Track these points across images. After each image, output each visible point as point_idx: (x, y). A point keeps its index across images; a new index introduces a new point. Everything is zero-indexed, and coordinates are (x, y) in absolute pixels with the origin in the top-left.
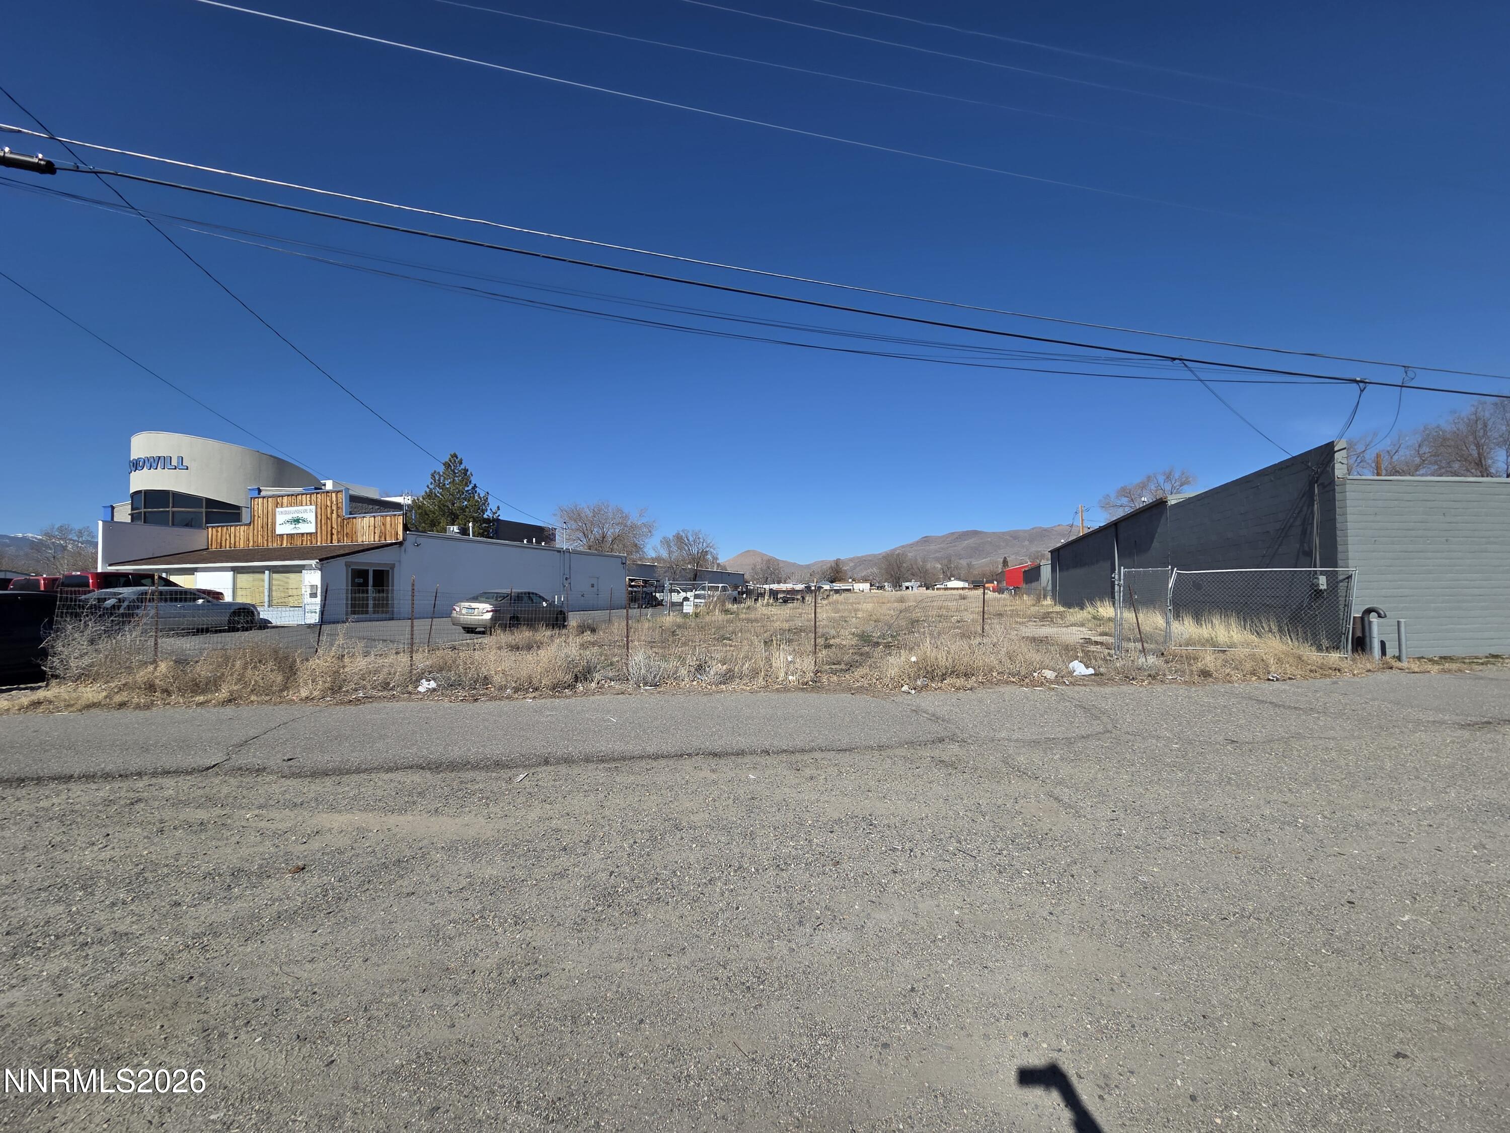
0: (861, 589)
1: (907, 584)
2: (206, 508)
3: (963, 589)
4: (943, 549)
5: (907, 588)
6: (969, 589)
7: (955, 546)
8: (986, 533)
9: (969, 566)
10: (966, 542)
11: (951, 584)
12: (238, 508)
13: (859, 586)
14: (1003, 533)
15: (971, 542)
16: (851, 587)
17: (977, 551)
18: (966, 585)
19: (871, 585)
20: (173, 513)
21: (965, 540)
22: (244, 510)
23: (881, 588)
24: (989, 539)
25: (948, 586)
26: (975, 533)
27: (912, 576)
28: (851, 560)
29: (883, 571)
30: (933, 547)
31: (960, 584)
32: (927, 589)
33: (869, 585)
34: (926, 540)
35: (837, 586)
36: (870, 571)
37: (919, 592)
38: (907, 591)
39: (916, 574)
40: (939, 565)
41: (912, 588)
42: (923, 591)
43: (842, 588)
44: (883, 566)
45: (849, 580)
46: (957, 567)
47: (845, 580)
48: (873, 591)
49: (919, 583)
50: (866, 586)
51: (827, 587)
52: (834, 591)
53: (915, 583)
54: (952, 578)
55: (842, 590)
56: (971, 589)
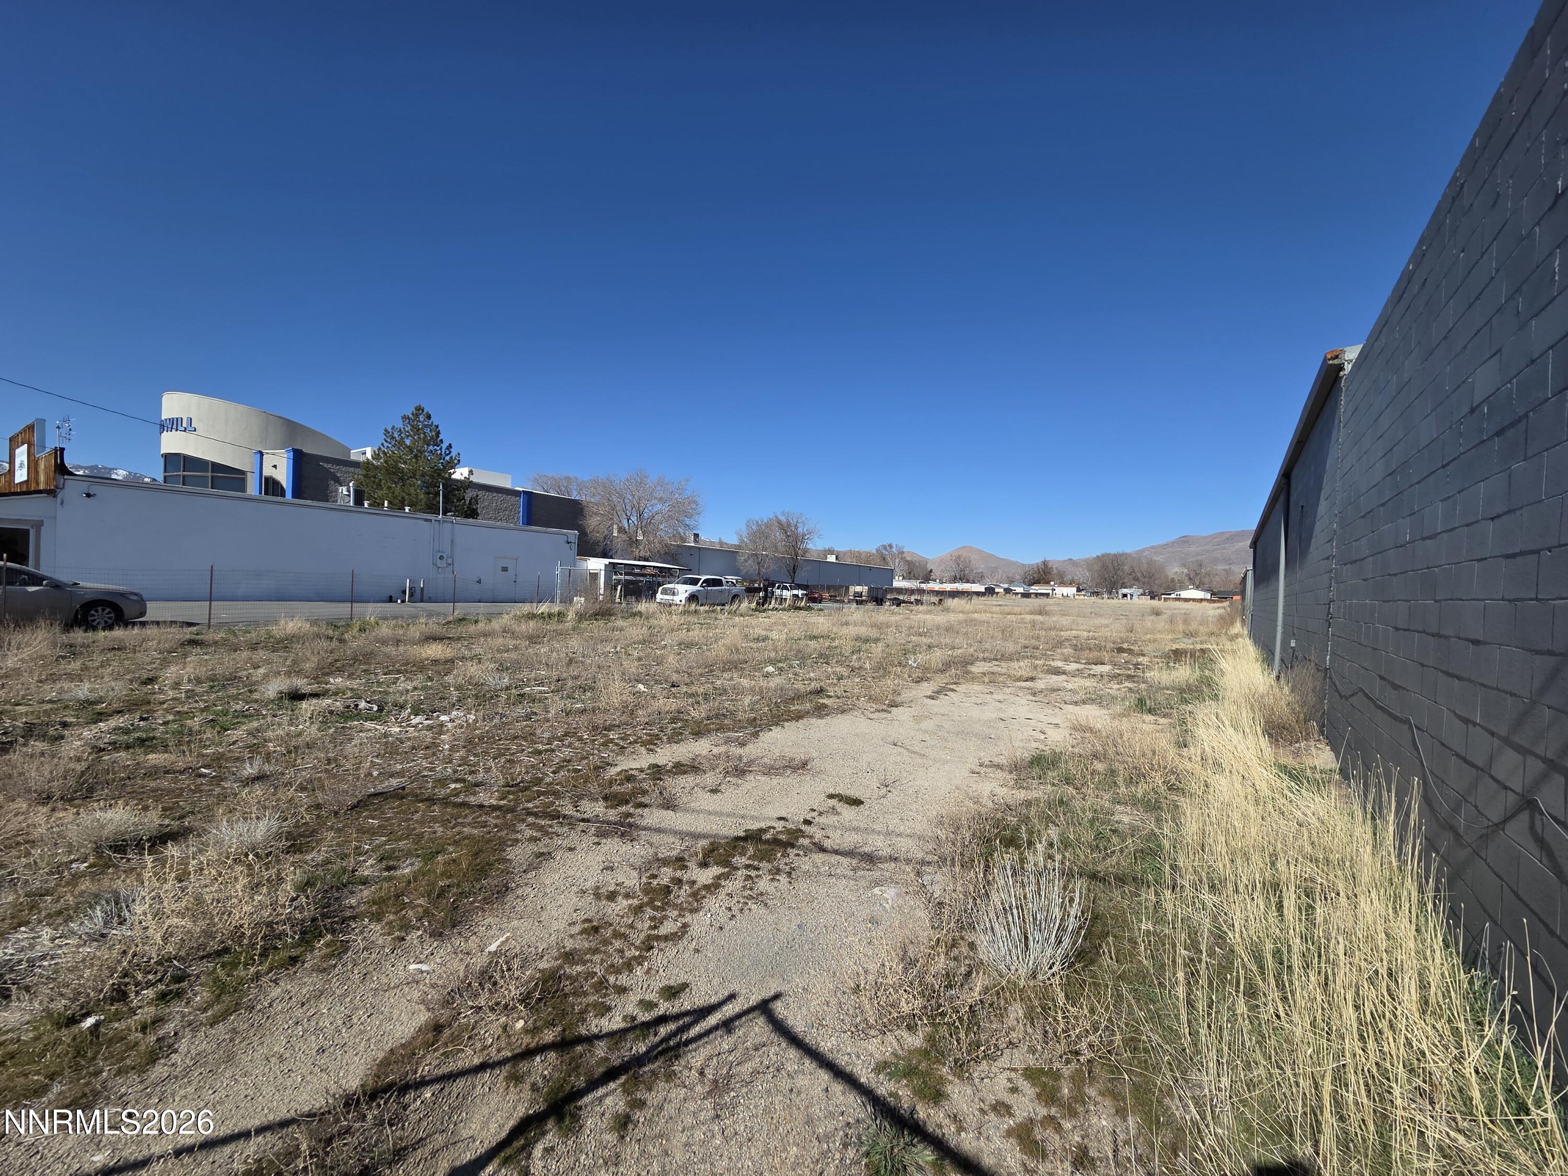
0: (1064, 594)
1: (1125, 591)
2: (212, 472)
3: (1201, 600)
4: (1205, 552)
5: (1125, 596)
6: (1209, 601)
7: (1224, 549)
11: (1185, 594)
12: (243, 473)
13: (1061, 591)
16: (1050, 592)
18: (1208, 596)
19: (1079, 590)
20: (184, 476)
21: (1239, 542)
22: (249, 475)
23: (1096, 594)
25: (1183, 597)
27: (1133, 582)
29: (1096, 575)
30: (1193, 549)
31: (1199, 594)
32: (1152, 598)
33: (1074, 589)
34: (1185, 541)
35: (1035, 589)
36: (1082, 575)
37: (1140, 602)
38: (1124, 601)
39: (1136, 579)
40: (1186, 571)
41: (1132, 595)
42: (1146, 601)
43: (1040, 591)
44: (1096, 567)
45: (1052, 583)
46: (1208, 574)
47: (1048, 583)
48: (1082, 597)
49: (1141, 591)
50: (1072, 591)
51: (1020, 590)
52: (1026, 595)
53: (1134, 590)
54: (1191, 587)
55: (1037, 595)
56: (1214, 602)
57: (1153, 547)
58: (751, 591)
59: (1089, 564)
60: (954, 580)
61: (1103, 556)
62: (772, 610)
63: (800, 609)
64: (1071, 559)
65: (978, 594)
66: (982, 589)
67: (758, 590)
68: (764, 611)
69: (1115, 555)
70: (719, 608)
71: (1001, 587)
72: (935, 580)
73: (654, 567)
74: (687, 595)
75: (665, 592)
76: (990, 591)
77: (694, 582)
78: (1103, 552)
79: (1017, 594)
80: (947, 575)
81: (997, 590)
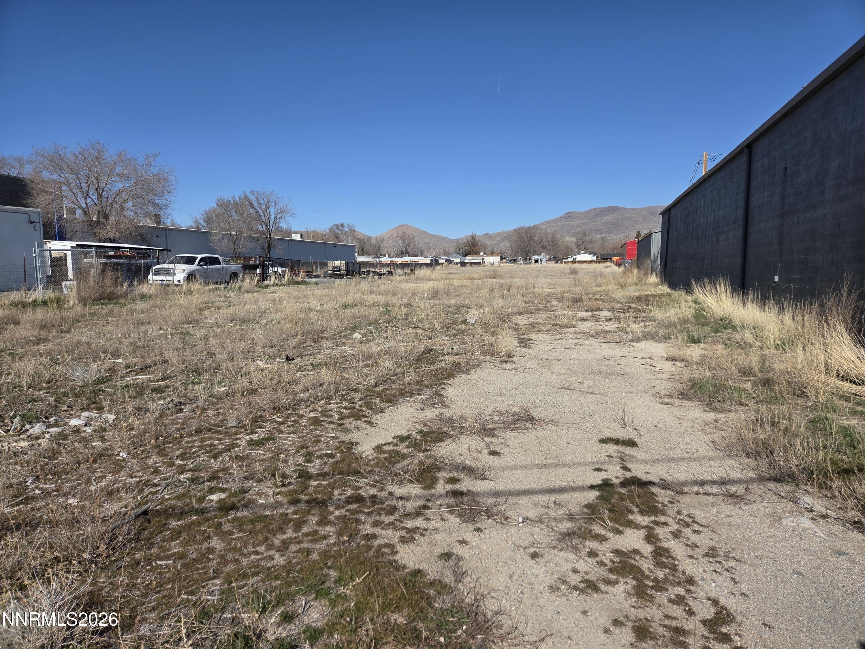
0: (492, 262)
1: (537, 257)
3: (591, 262)
4: (584, 224)
5: (536, 261)
6: (596, 262)
7: (596, 221)
8: (625, 209)
9: (603, 240)
10: (607, 218)
11: (579, 258)
13: (489, 260)
14: (642, 209)
15: (610, 217)
16: (481, 261)
17: (615, 226)
18: (595, 258)
19: (502, 258)
21: (606, 216)
23: (514, 261)
24: (628, 215)
25: (577, 260)
26: (615, 209)
27: (541, 250)
28: (499, 234)
29: (514, 245)
30: (575, 222)
31: (589, 257)
32: (556, 262)
33: (499, 258)
34: (569, 216)
35: (468, 259)
36: (505, 246)
37: (548, 265)
38: (537, 264)
39: (544, 247)
40: (574, 240)
41: (542, 261)
42: (552, 264)
43: (473, 261)
44: (514, 238)
45: (481, 254)
46: (591, 241)
47: (477, 253)
48: (505, 264)
49: (548, 257)
50: (495, 259)
51: (457, 260)
52: (463, 264)
53: (543, 257)
54: (582, 252)
55: (471, 263)
56: (599, 262)
57: (547, 222)
58: (249, 268)
59: (507, 236)
60: (402, 254)
61: (519, 229)
62: (273, 285)
63: (298, 283)
64: (487, 234)
65: (427, 265)
66: (428, 260)
67: (255, 267)
68: (267, 287)
69: (529, 228)
70: (222, 286)
71: (443, 259)
72: (385, 256)
73: (131, 248)
74: (184, 275)
75: (157, 273)
76: (434, 263)
77: (190, 261)
78: (519, 226)
79: (457, 263)
80: (393, 251)
81: (440, 261)
